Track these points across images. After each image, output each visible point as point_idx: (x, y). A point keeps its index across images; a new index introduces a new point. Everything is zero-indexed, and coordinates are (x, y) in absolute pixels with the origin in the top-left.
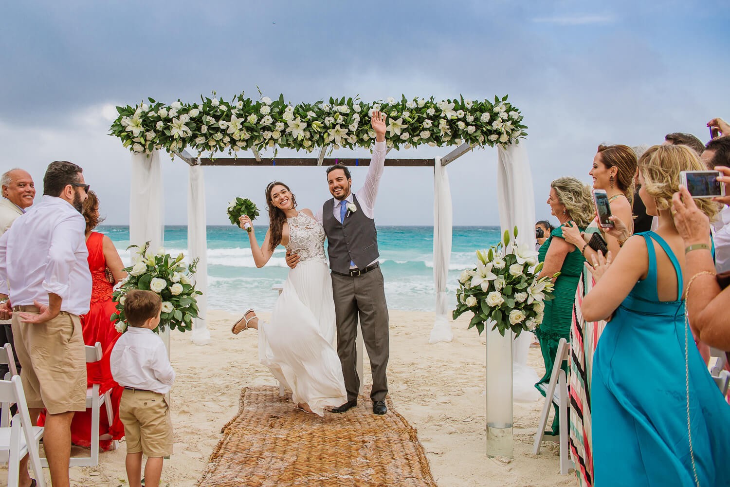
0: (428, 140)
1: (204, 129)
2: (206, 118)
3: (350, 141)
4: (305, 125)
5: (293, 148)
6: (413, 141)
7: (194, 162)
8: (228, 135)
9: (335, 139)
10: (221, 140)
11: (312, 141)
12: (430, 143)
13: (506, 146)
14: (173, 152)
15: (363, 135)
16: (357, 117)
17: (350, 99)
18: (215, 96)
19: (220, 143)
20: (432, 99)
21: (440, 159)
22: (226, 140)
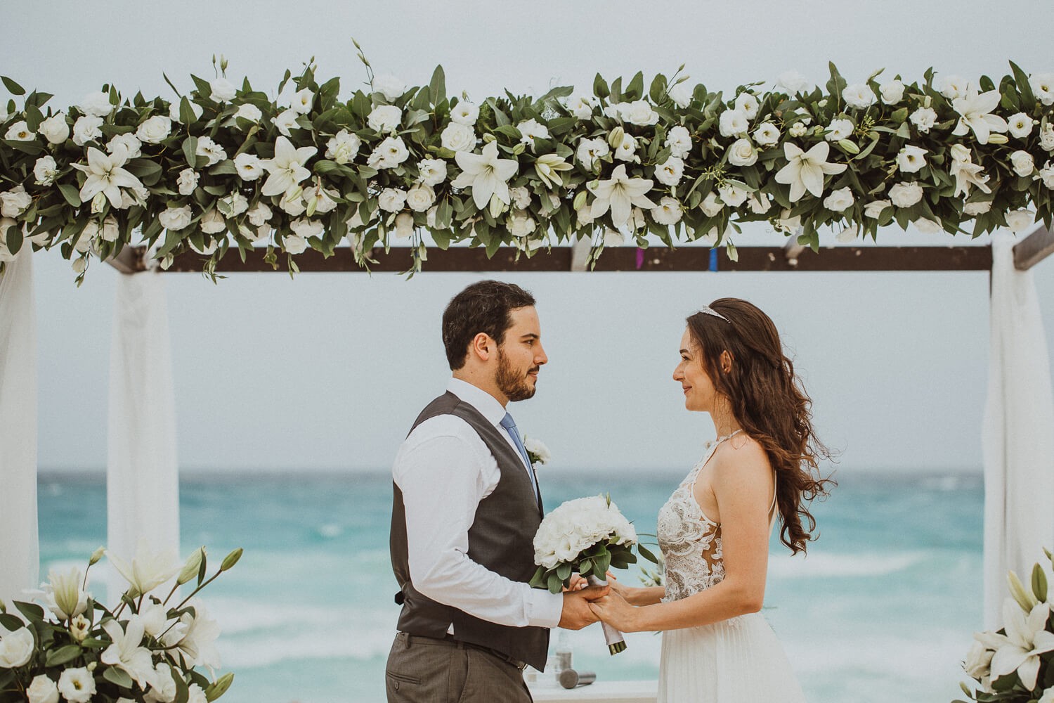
1: (188, 181)
2: (195, 146)
3: (660, 217)
4: (512, 167)
6: (868, 214)
7: (133, 263)
8: (266, 200)
9: (610, 212)
11: (536, 218)
12: (922, 221)
14: (83, 255)
15: (703, 197)
16: (680, 139)
17: (660, 79)
18: (223, 72)
19: (237, 227)
20: (929, 75)
21: (1010, 248)
22: (258, 218)
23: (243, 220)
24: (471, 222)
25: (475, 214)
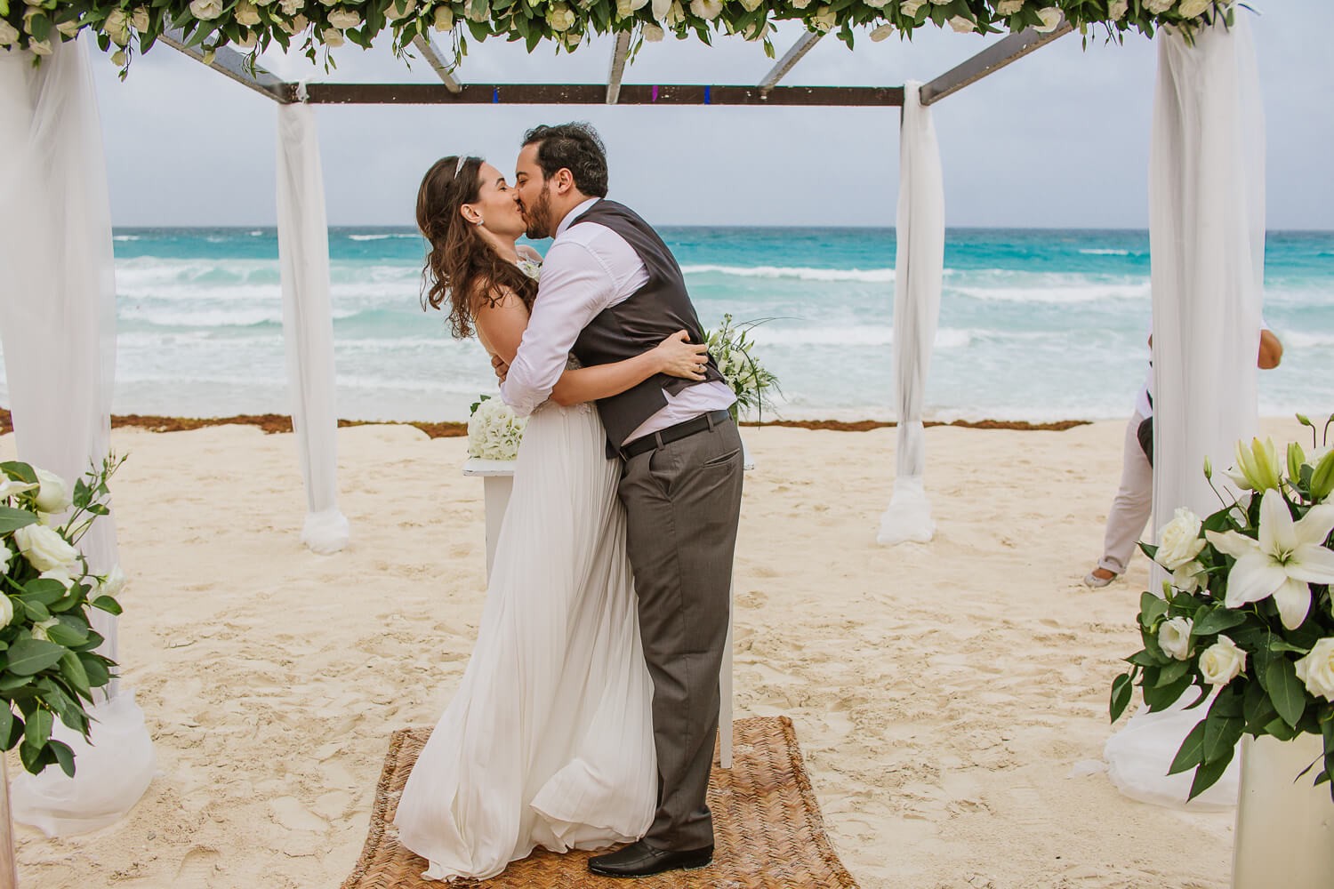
0: (950, 10)
3: (698, 10)
5: (514, 36)
6: (904, 12)
7: (287, 94)
9: (650, 2)
10: (276, 7)
11: (575, 10)
12: (957, 19)
13: (1195, 32)
14: (123, 48)
19: (268, 16)
21: (918, 88)
22: (290, 7)
23: (275, 10)
24: (511, 14)
25: (513, 5)
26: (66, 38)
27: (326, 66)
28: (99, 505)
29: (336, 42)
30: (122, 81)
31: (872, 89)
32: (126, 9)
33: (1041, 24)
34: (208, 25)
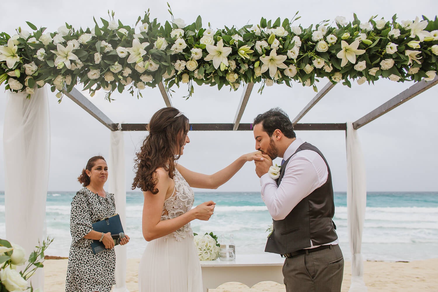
0: (390, 72)
1: (98, 58)
2: (100, 44)
3: (287, 73)
4: (228, 50)
5: (213, 84)
6: (370, 73)
7: (114, 127)
8: (129, 66)
9: (268, 70)
10: (121, 73)
11: (238, 74)
12: (392, 76)
14: (61, 91)
15: (306, 65)
16: (297, 41)
17: (286, 20)
18: (113, 17)
19: (117, 77)
20: (394, 18)
21: (352, 123)
22: (126, 73)
23: (120, 74)
24: (212, 75)
25: (213, 72)
26: (39, 87)
27: (138, 96)
28: (39, 263)
29: (142, 88)
30: (59, 103)
31: (334, 124)
32: (63, 75)
33: (427, 77)
34: (93, 81)
